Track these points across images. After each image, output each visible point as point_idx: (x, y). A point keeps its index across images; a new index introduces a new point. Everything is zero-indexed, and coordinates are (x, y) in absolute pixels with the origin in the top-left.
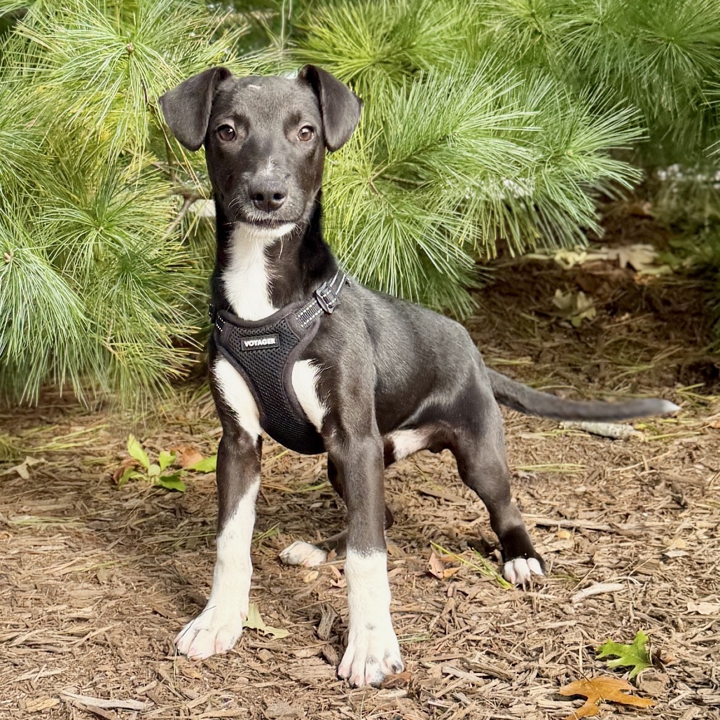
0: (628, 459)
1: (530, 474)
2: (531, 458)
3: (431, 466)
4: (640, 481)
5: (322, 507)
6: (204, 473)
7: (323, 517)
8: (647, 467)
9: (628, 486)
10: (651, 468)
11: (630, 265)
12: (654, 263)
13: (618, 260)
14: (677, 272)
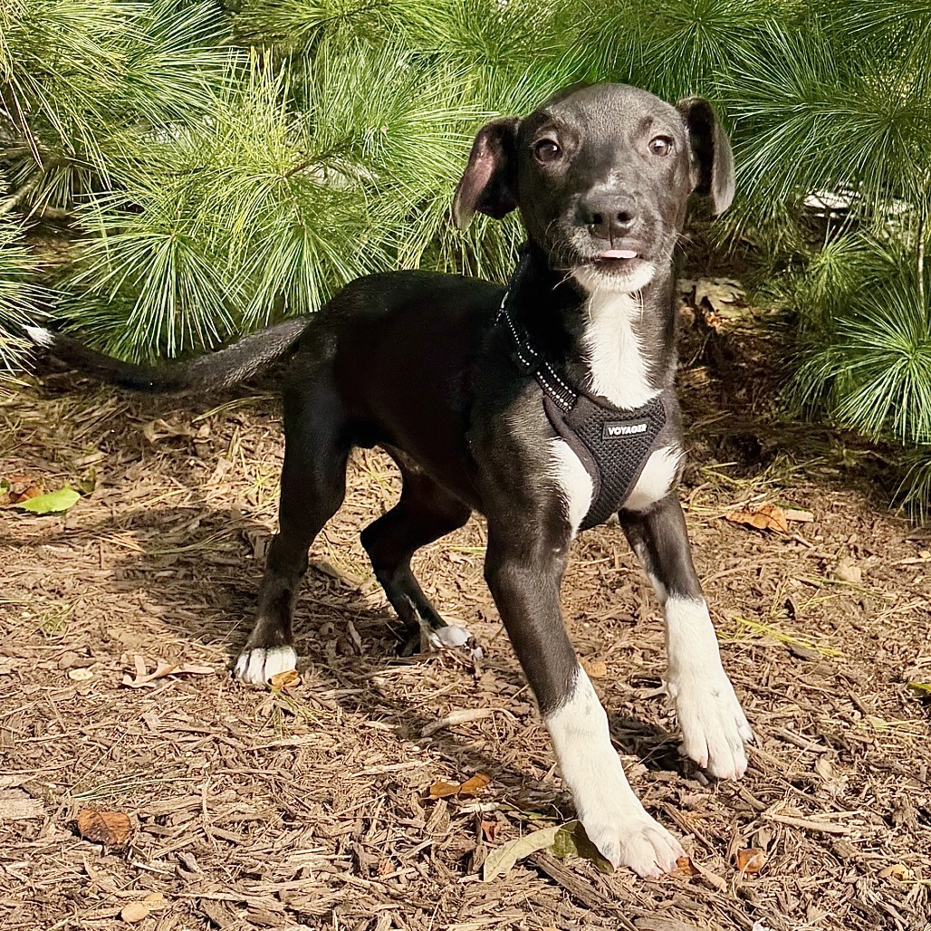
0: (598, 550)
1: (465, 558)
2: (477, 536)
3: (344, 535)
4: (602, 580)
5: (172, 577)
6: (35, 514)
7: (167, 591)
8: (617, 562)
9: (584, 586)
10: (623, 566)
11: (706, 302)
12: (738, 304)
13: (694, 293)
14: (757, 318)
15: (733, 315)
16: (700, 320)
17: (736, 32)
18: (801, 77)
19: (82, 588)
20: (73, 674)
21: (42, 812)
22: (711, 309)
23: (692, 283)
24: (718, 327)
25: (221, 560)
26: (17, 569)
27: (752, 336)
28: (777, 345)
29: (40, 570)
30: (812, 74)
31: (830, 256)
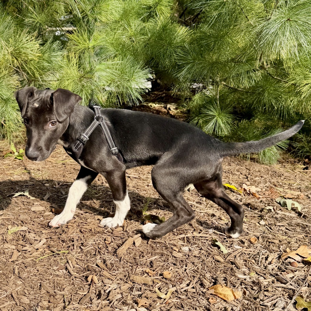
11: (169, 109)
12: (176, 109)
13: (167, 107)
14: (181, 112)
15: (176, 111)
16: (168, 112)
17: (178, 47)
18: (192, 55)
19: (44, 169)
20: (45, 185)
21: (45, 209)
22: (171, 110)
23: (166, 105)
24: (173, 114)
25: (71, 163)
26: (30, 166)
27: (180, 115)
28: (186, 117)
29: (34, 166)
30: (194, 54)
31: (197, 97)
